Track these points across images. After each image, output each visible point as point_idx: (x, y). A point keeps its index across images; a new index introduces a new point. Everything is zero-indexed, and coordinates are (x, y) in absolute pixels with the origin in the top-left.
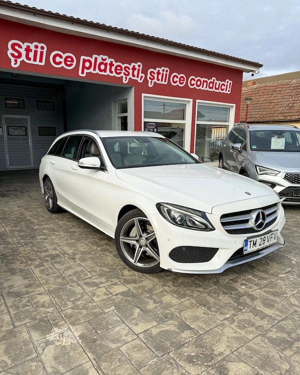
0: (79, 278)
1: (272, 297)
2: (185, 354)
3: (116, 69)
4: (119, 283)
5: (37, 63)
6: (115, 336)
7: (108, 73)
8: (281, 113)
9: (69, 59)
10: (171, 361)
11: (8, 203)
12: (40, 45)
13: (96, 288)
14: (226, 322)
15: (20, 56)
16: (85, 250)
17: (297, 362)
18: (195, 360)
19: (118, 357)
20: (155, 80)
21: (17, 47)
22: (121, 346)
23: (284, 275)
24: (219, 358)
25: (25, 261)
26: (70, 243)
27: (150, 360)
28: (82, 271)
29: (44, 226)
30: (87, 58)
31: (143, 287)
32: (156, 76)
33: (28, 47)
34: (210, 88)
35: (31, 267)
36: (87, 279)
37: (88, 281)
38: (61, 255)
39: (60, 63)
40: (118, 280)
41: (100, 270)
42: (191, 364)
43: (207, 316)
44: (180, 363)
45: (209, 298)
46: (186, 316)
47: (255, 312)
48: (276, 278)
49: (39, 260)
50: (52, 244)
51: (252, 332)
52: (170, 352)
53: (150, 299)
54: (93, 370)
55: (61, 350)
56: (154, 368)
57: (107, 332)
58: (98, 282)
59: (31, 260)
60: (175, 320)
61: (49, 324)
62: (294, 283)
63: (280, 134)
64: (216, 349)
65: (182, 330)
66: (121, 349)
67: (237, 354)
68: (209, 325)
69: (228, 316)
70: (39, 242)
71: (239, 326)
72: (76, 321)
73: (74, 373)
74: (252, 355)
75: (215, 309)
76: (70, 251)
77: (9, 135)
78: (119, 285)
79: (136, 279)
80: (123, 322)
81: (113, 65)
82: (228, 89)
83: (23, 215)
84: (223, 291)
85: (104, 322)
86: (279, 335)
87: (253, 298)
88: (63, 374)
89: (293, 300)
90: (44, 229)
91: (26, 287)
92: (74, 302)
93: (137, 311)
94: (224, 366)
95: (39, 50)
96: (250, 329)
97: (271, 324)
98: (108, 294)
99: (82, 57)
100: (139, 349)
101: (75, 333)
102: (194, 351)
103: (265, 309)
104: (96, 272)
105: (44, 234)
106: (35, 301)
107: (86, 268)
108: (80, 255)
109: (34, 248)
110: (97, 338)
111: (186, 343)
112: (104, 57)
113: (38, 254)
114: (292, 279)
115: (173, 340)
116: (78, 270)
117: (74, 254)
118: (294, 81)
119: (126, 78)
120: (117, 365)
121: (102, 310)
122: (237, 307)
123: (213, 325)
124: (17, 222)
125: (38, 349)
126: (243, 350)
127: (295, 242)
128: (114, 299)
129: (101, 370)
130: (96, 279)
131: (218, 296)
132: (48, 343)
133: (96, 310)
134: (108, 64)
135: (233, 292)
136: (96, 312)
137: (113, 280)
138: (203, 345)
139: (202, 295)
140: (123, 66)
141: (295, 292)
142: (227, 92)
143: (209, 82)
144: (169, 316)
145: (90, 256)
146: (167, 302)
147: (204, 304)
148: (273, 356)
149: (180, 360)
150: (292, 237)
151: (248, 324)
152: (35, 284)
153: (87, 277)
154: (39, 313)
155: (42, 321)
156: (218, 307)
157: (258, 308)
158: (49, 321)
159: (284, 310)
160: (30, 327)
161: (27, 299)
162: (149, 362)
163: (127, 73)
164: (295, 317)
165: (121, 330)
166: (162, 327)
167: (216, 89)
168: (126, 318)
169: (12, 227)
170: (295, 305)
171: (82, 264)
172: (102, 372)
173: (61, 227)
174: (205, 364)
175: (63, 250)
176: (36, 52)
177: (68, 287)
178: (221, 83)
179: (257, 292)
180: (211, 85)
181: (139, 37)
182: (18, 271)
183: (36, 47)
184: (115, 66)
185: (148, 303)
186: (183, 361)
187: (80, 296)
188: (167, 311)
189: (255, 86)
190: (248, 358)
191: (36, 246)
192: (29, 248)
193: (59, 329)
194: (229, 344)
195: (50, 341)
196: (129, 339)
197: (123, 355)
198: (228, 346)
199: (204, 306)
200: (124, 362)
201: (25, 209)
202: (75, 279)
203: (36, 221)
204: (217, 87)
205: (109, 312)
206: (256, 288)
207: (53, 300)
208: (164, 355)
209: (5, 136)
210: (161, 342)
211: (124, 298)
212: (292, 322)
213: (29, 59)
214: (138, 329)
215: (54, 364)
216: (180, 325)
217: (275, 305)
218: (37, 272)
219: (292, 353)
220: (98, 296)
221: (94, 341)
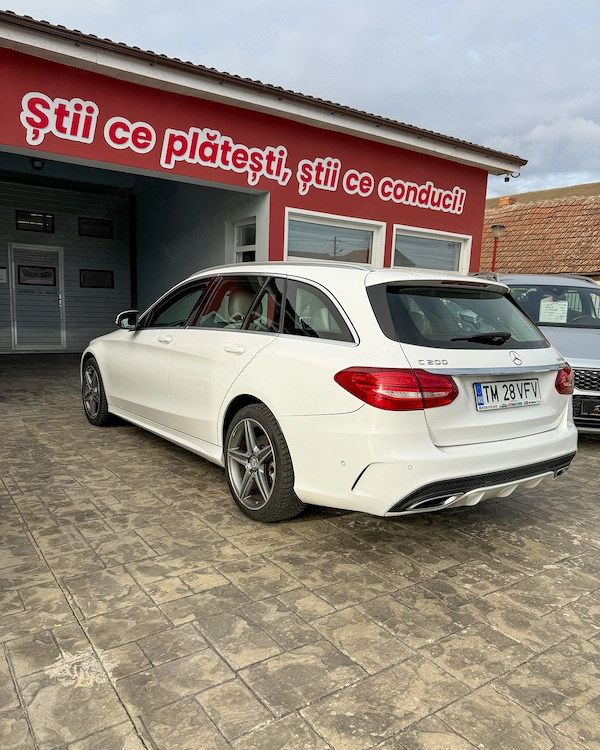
0: (129, 558)
1: (526, 608)
2: (334, 713)
3: (235, 157)
4: (211, 570)
5: (79, 138)
6: (189, 672)
7: (218, 163)
8: (564, 260)
9: (143, 134)
10: (302, 726)
11: (5, 412)
12: (85, 104)
13: (161, 578)
14: (426, 654)
15: (45, 122)
16: (148, 505)
17: (568, 736)
18: (351, 726)
19: (191, 714)
20: (313, 182)
21: (39, 107)
22: (200, 693)
23: (555, 567)
24: (405, 724)
25: (21, 521)
26: (119, 492)
27: (257, 722)
28: (137, 545)
29: (72, 458)
30: (178, 133)
31: (259, 578)
32: (313, 173)
33: (62, 107)
34: (421, 202)
35: (34, 533)
36: (144, 560)
37: (147, 563)
38: (98, 512)
39: (124, 140)
40: (210, 565)
41: (175, 544)
42: (343, 734)
43: (388, 640)
44: (321, 731)
45: (394, 606)
46: (343, 638)
47: (489, 636)
48: (537, 572)
49: (52, 522)
50: (83, 491)
51: (479, 674)
52: (302, 708)
53: (270, 602)
54: (133, 739)
55: (71, 696)
56: (264, 739)
57: (174, 665)
58: (167, 567)
59: (36, 520)
60: (319, 645)
61: (53, 644)
62: (574, 582)
63: (558, 293)
64: (398, 706)
65: (331, 664)
66: (198, 698)
67: (442, 717)
68: (390, 658)
69: (430, 641)
70: (56, 487)
71: (451, 661)
72: (112, 640)
73: (92, 743)
74: (474, 720)
75: (405, 628)
76: (117, 506)
77: (20, 283)
78: (211, 573)
79: (246, 563)
80: (210, 646)
81: (230, 149)
82: (457, 205)
83: (32, 435)
84: (425, 592)
85: (169, 645)
86: (534, 681)
87: (486, 608)
88: (68, 744)
89: (569, 615)
90: (70, 463)
91: (17, 571)
92: (111, 603)
93: (242, 624)
94: (412, 739)
95: (83, 114)
96: (475, 668)
97: (520, 659)
98: (186, 591)
99: (169, 132)
100: (235, 699)
101: (105, 665)
102: (353, 707)
103: (509, 629)
104: (165, 547)
105: (69, 473)
106: (31, 598)
107: (146, 539)
108: (136, 515)
109: (45, 499)
110: (150, 676)
111: (336, 692)
112: (213, 133)
113: (51, 509)
114: (570, 574)
115: (310, 685)
116: (128, 542)
117: (126, 512)
118: (592, 198)
119: (254, 175)
120: (185, 729)
121: (169, 621)
122: (451, 624)
123: (398, 659)
124: (19, 448)
125: (24, 692)
126: (456, 710)
127: (582, 504)
128: (196, 601)
129: (150, 739)
130: (163, 560)
131: (414, 601)
132: (46, 682)
133: (156, 621)
134: (220, 147)
135: (446, 596)
136: (155, 625)
137: (199, 564)
138: (373, 697)
139: (380, 599)
140: (250, 152)
141: (575, 599)
142: (456, 211)
143: (419, 189)
144: (307, 637)
145: (156, 517)
146: (306, 610)
147: (383, 616)
148: (519, 723)
149: (322, 724)
150: (577, 494)
151: (472, 659)
152: (36, 566)
153: (146, 557)
154: (35, 622)
155: (41, 637)
156: (411, 623)
157: (495, 628)
158: (54, 638)
159: (548, 634)
160: (14, 649)
161: (16, 594)
162: (253, 726)
163: (256, 166)
164: (571, 649)
165: (203, 661)
166: (290, 658)
167: (433, 204)
168: (217, 639)
169: (5, 457)
170: (572, 624)
171: (139, 532)
172: (153, 744)
173: (106, 461)
174: (374, 734)
175: (103, 504)
176: (76, 118)
177: (105, 573)
178: (444, 193)
179: (495, 597)
180: (424, 196)
181: (283, 97)
182: (5, 539)
183: (78, 107)
184: (233, 150)
185: (265, 610)
186: (326, 726)
187: (126, 592)
188: (304, 628)
189: (515, 206)
190: (465, 726)
191: (50, 495)
192: (34, 498)
193: (74, 654)
194: (426, 696)
195: (51, 677)
196: (218, 679)
197: (200, 710)
198: (426, 701)
199: (383, 620)
200: (201, 725)
201: (39, 426)
202: (120, 559)
203: (56, 448)
204: (436, 201)
205: (182, 625)
206: (493, 588)
207: (69, 598)
208: (288, 713)
209: (13, 285)
210: (284, 687)
211: (218, 600)
212: (564, 658)
213: (63, 130)
214: (240, 661)
215: (52, 723)
216: (328, 655)
217: (531, 622)
218: (44, 543)
219: (558, 719)
220: (164, 594)
221: (144, 681)
